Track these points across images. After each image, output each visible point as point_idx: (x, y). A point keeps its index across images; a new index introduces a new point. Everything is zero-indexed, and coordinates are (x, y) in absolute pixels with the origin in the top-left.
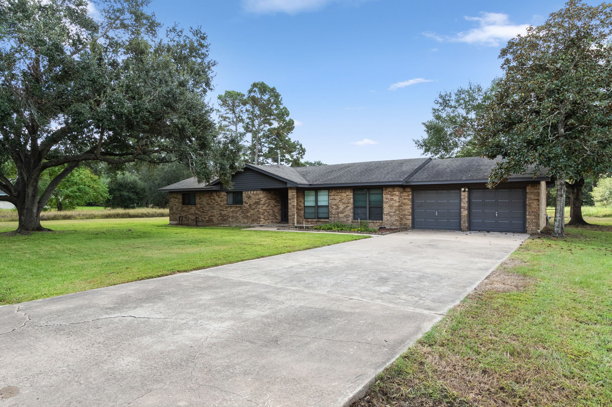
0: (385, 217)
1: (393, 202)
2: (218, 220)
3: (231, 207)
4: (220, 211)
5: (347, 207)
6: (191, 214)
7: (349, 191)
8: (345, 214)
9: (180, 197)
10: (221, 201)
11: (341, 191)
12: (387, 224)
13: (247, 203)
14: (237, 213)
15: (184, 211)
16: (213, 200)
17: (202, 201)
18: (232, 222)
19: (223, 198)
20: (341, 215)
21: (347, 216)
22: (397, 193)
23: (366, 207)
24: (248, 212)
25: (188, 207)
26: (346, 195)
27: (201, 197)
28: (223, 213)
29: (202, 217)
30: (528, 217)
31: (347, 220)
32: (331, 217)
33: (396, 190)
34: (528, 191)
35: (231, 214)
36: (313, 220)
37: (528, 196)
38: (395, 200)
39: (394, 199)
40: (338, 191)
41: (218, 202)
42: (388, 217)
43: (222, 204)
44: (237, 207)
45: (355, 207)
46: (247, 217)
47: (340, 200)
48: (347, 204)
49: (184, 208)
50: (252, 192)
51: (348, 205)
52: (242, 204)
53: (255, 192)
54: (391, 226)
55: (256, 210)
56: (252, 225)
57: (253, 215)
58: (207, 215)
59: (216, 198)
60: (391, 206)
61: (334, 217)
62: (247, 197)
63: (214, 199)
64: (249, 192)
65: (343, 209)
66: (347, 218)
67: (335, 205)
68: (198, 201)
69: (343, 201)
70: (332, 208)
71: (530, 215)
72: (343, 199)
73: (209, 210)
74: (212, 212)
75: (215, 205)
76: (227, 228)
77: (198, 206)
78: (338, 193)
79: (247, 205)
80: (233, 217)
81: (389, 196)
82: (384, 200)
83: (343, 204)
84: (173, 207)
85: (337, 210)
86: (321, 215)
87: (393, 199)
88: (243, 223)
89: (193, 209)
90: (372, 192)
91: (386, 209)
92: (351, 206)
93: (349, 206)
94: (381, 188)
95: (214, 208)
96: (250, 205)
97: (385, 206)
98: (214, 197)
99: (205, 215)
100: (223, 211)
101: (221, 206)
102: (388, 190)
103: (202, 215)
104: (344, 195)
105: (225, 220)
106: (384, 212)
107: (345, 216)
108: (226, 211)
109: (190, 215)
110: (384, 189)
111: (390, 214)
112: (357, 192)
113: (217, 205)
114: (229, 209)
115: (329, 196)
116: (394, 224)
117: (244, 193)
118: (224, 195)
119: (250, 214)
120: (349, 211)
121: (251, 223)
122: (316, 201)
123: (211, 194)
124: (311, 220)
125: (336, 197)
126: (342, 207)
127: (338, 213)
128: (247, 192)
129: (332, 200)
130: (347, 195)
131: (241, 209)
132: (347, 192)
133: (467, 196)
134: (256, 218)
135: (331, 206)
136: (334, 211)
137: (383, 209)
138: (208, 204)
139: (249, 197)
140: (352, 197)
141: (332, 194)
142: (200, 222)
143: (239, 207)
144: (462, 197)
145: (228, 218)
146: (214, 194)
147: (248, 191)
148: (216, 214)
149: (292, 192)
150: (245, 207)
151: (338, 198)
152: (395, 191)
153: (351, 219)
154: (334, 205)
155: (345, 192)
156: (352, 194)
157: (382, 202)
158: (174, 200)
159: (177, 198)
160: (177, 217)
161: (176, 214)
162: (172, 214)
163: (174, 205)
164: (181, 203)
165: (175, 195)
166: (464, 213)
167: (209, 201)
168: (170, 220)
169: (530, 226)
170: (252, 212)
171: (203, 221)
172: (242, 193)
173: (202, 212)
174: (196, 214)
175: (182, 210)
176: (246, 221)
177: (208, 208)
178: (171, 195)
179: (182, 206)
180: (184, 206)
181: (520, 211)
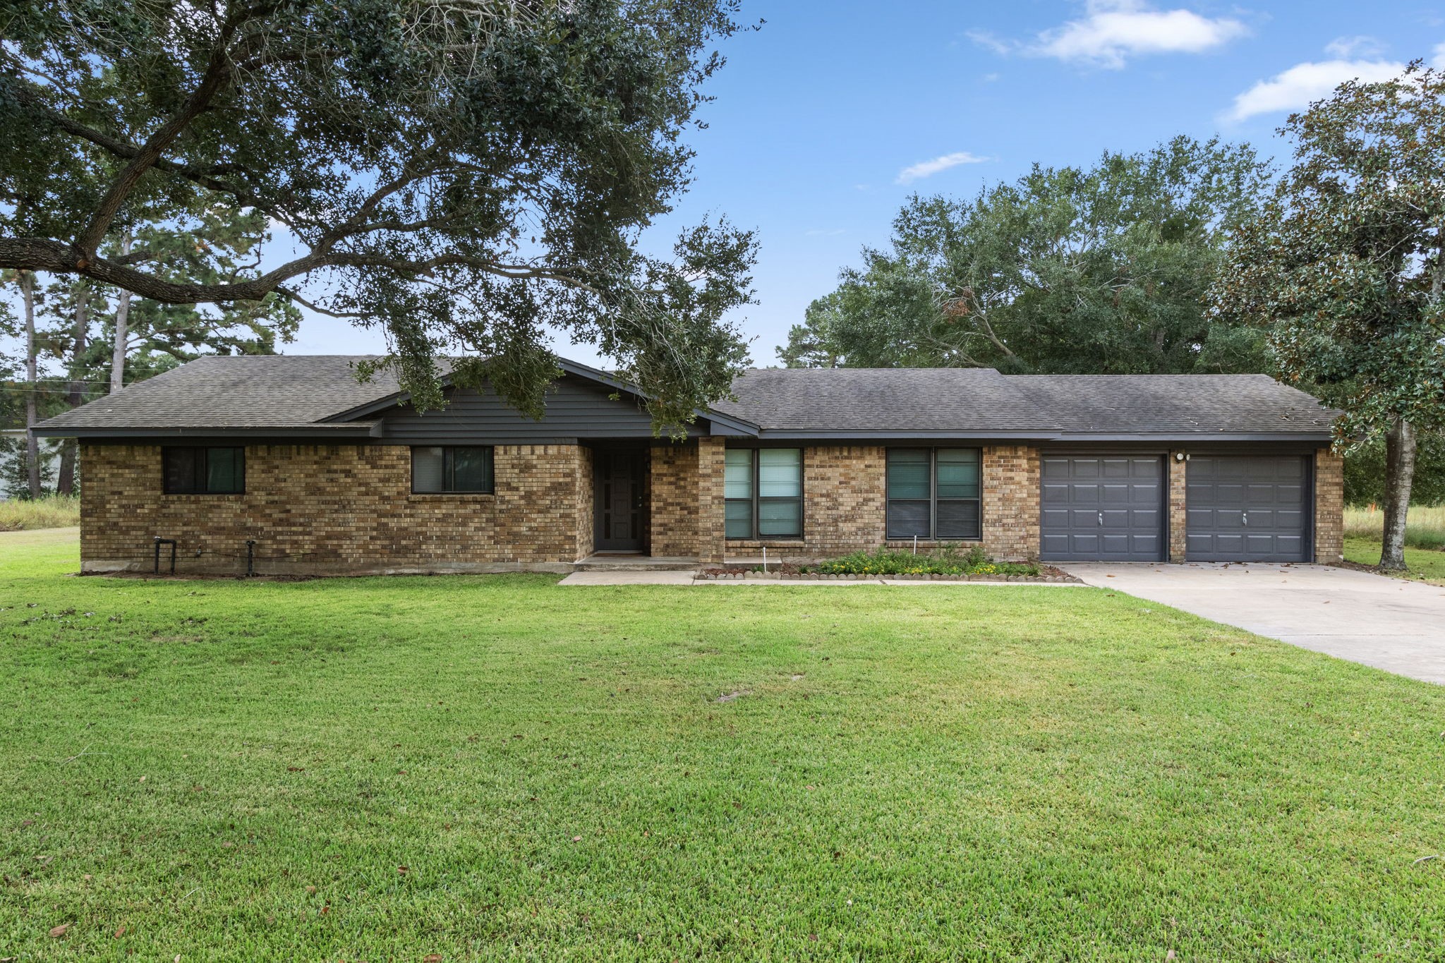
0: (987, 531)
1: (1013, 487)
2: (368, 552)
3: (440, 501)
4: (380, 516)
5: (866, 501)
6: (218, 530)
7: (875, 453)
8: (860, 523)
9: (152, 461)
10: (385, 480)
11: (845, 454)
12: (995, 551)
13: (517, 489)
14: (464, 524)
15: (176, 517)
16: (342, 479)
17: (277, 480)
18: (443, 556)
19: (393, 467)
20: (845, 527)
21: (865, 530)
22: (1024, 463)
23: (929, 502)
24: (517, 520)
25: (195, 502)
26: (862, 466)
27: (277, 463)
28: (393, 523)
29: (283, 542)
30: (1319, 525)
31: (867, 542)
32: (811, 533)
33: (1020, 453)
34: (1319, 464)
35: (436, 530)
36: (745, 542)
37: (1319, 476)
38: (1019, 483)
39: (1017, 479)
40: (837, 454)
41: (367, 485)
42: (999, 531)
43: (390, 490)
44: (463, 502)
45: (891, 503)
46: (514, 538)
47: (842, 479)
48: (867, 491)
49: (173, 508)
50: (540, 450)
51: (871, 496)
52: (493, 492)
53: (552, 450)
54: (1006, 555)
55: (556, 513)
56: (538, 567)
57: (546, 529)
58: (309, 534)
59: (361, 468)
60: (1005, 500)
61: (824, 534)
62: (513, 467)
63: (348, 473)
64: (526, 450)
65: (853, 508)
66: (869, 534)
67: (828, 495)
68: (255, 474)
69: (853, 483)
70: (817, 504)
71: (1323, 521)
72: (853, 478)
73: (321, 513)
74: (333, 522)
75: (353, 494)
76: (416, 580)
77: (260, 498)
78: (837, 458)
79: (514, 497)
80: (442, 539)
81: (1000, 472)
82: (987, 481)
83: (854, 491)
84: (103, 503)
85: (834, 512)
86: (765, 529)
87: (1011, 478)
88: (495, 560)
89: (228, 511)
90: (942, 457)
91: (992, 506)
92: (879, 499)
93: (873, 500)
94: (976, 448)
95: (344, 506)
96: (528, 496)
97: (988, 497)
98: (350, 462)
99: (295, 533)
100: (393, 516)
101: (385, 499)
102: (998, 454)
103: (281, 533)
104: (857, 464)
105: (403, 551)
106: (987, 517)
107: (859, 529)
108: (412, 516)
109: (210, 532)
110: (985, 450)
111: (1005, 521)
112: (895, 458)
113: (367, 494)
114: (423, 510)
115: (802, 468)
116: (1016, 550)
117: (500, 450)
118: (400, 458)
119: (531, 529)
120: (874, 514)
121: (534, 560)
122: (754, 480)
124: (738, 543)
125: (828, 472)
126: (848, 501)
127: (836, 521)
128: (514, 450)
129: (816, 479)
130: (866, 466)
131: (483, 510)
132: (868, 457)
133: (1183, 472)
134: (557, 539)
135: (811, 500)
136: (821, 515)
137: (982, 509)
138: (314, 490)
139: (527, 468)
140: (883, 470)
141: (817, 461)
142: (270, 559)
143: (475, 501)
144: (1173, 476)
145: (421, 543)
146: (351, 453)
147: (519, 446)
148: (358, 529)
149: (714, 453)
150: (502, 502)
151: (835, 474)
152: (1018, 457)
153: (878, 538)
154: (822, 496)
155: (861, 458)
156: (883, 462)
157: (978, 487)
158: (113, 475)
159: (128, 467)
160: (128, 541)
161: (126, 532)
162: (101, 531)
163: (113, 493)
164: (158, 484)
165: (122, 453)
166: (1178, 516)
167: (322, 480)
168: (85, 556)
169: (1324, 547)
170: (538, 520)
171: (283, 555)
172: (488, 452)
173: (280, 522)
174: (245, 529)
175: (160, 515)
176: (508, 551)
177: (311, 506)
178: (91, 451)
179: (164, 497)
180: (171, 498)
181: (1294, 512)
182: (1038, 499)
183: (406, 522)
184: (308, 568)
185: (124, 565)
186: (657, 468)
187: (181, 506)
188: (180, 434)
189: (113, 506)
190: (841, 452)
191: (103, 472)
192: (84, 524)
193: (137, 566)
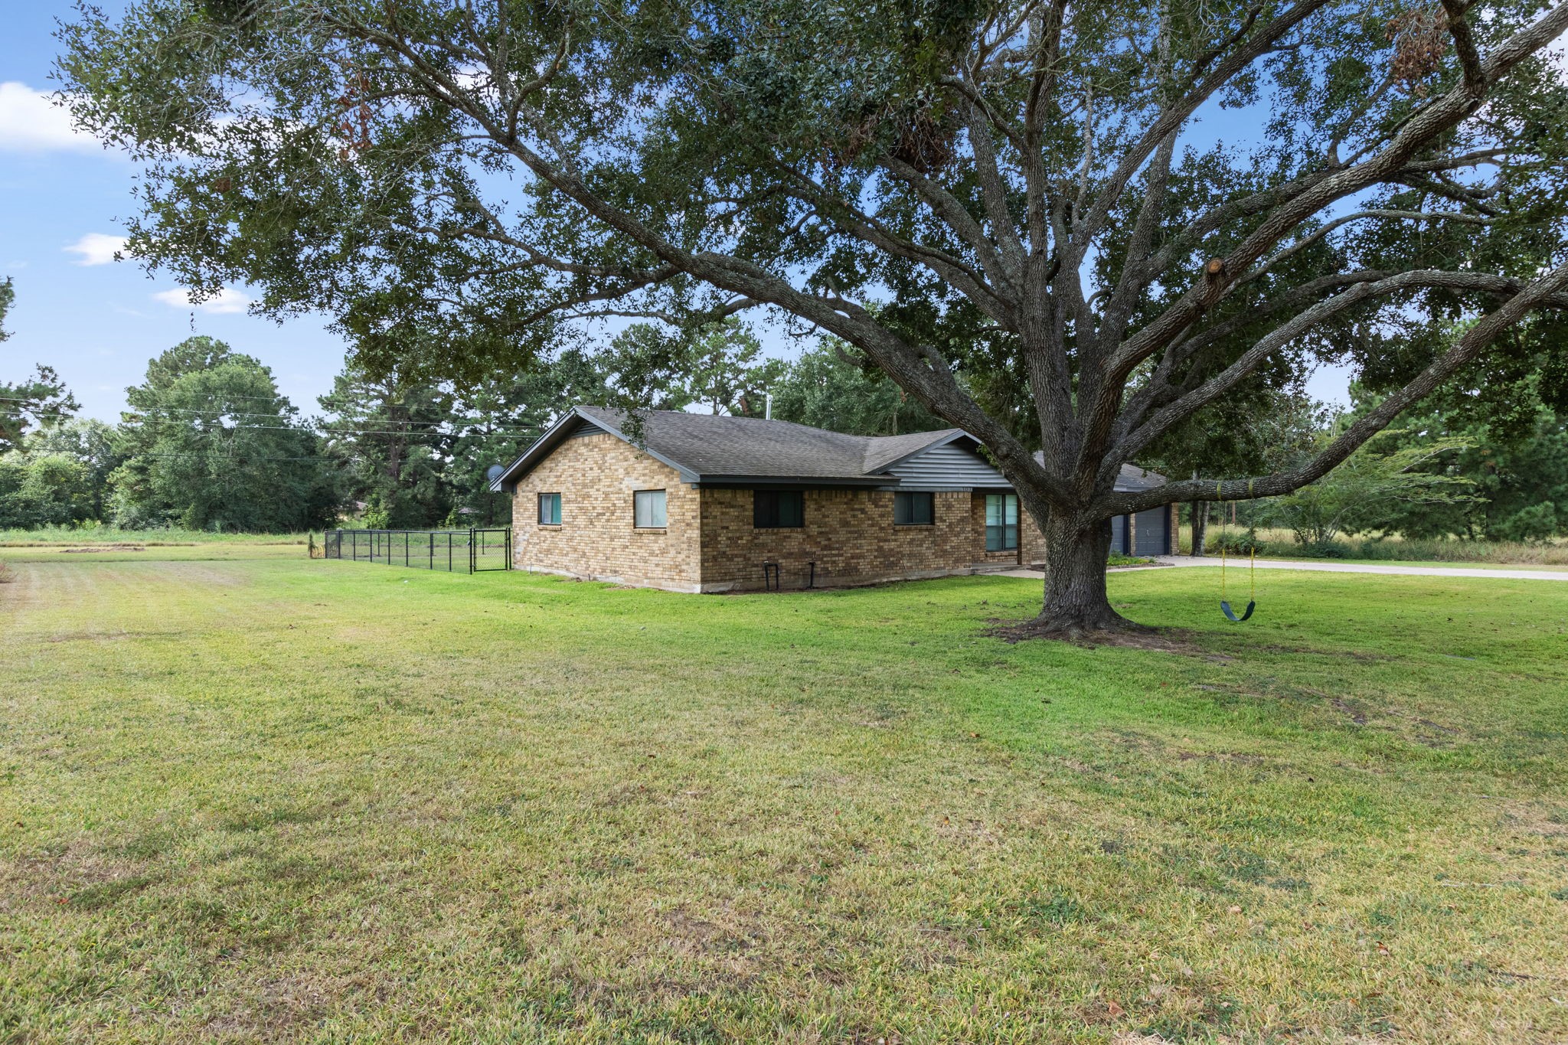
2: (873, 567)
3: (908, 530)
4: (879, 541)
6: (789, 555)
9: (746, 500)
10: (882, 516)
13: (945, 521)
14: (921, 545)
15: (763, 545)
16: (859, 515)
17: (824, 516)
18: (911, 568)
19: (886, 506)
24: (945, 542)
27: (824, 503)
28: (886, 546)
29: (827, 562)
30: (1172, 535)
35: (906, 549)
36: (1002, 552)
37: (1172, 510)
41: (872, 519)
43: (885, 523)
44: (921, 530)
46: (944, 554)
49: (762, 539)
50: (955, 495)
52: (933, 523)
53: (961, 495)
55: (963, 536)
56: (955, 572)
57: (958, 547)
58: (842, 555)
59: (869, 507)
62: (943, 506)
63: (863, 511)
64: (949, 495)
68: (810, 513)
71: (1174, 533)
73: (848, 540)
74: (855, 546)
75: (865, 526)
77: (814, 530)
79: (944, 526)
80: (911, 555)
84: (716, 535)
86: (1008, 544)
88: (936, 569)
89: (794, 540)
95: (860, 535)
96: (950, 525)
98: (864, 503)
99: (834, 555)
100: (886, 541)
101: (882, 529)
103: (826, 556)
105: (891, 565)
108: (895, 540)
109: (784, 558)
113: (872, 525)
114: (901, 536)
117: (938, 495)
118: (888, 500)
119: (951, 547)
121: (953, 568)
123: (855, 495)
128: (944, 495)
131: (930, 535)
134: (963, 553)
138: (845, 524)
139: (950, 507)
142: (820, 576)
143: (926, 530)
145: (899, 560)
146: (864, 496)
147: (946, 492)
148: (868, 551)
150: (938, 530)
158: (723, 513)
159: (733, 507)
160: (732, 567)
161: (731, 559)
162: (715, 558)
163: (723, 528)
164: (751, 521)
165: (728, 495)
166: (1133, 532)
167: (848, 516)
168: (704, 581)
169: (1174, 548)
170: (955, 541)
171: (827, 573)
172: (932, 496)
173: (825, 548)
174: (806, 554)
175: (753, 545)
176: (942, 563)
177: (842, 536)
178: (708, 494)
179: (756, 531)
180: (763, 530)
181: (1159, 531)
183: (893, 545)
184: (841, 581)
185: (730, 585)
187: (766, 537)
189: (722, 539)
191: (716, 511)
192: (703, 553)
193: (738, 586)
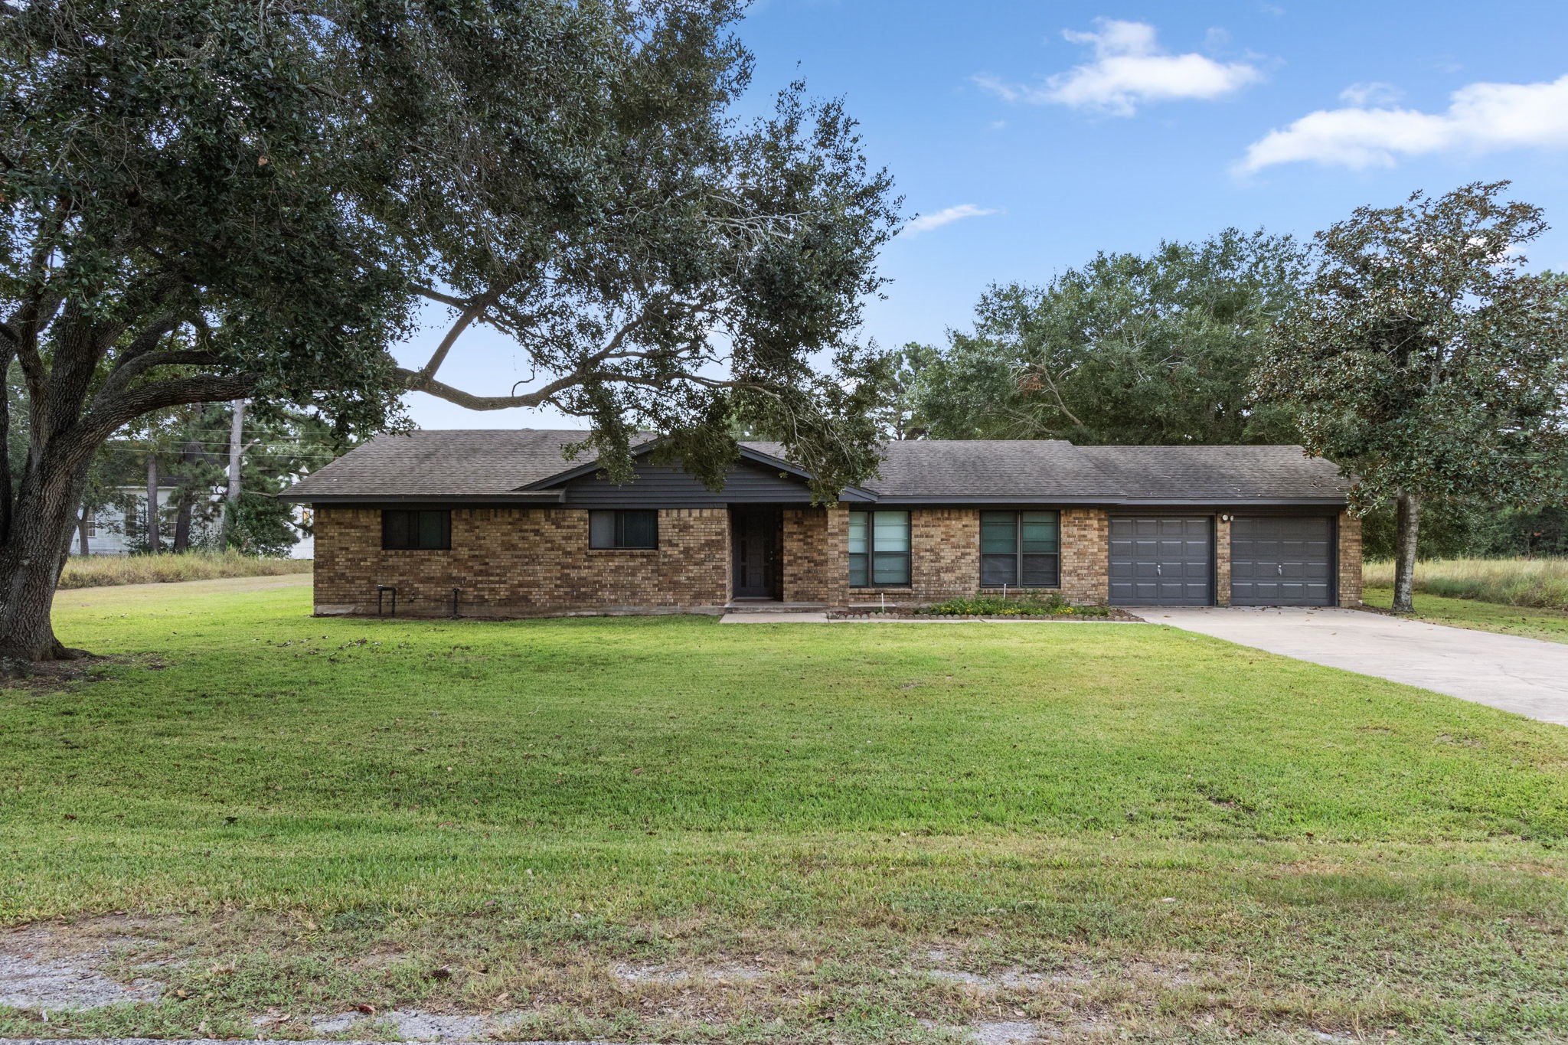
0: (1065, 580)
1: (1086, 543)
2: (553, 598)
3: (613, 555)
4: (563, 568)
5: (964, 555)
6: (429, 580)
7: (970, 515)
8: (958, 573)
9: (374, 523)
10: (567, 538)
11: (946, 515)
12: (1071, 596)
13: (677, 545)
14: (633, 575)
15: (393, 569)
16: (532, 537)
17: (478, 538)
18: (616, 601)
19: (574, 527)
20: (946, 577)
21: (963, 579)
22: (1095, 523)
23: (1015, 557)
24: (678, 571)
25: (411, 556)
26: (960, 526)
27: (478, 523)
28: (574, 574)
29: (483, 589)
30: (1342, 575)
31: (965, 589)
32: (918, 582)
33: (1092, 515)
34: (1341, 524)
35: (610, 579)
36: (863, 590)
37: (1342, 534)
38: (1091, 540)
39: (1089, 537)
40: (939, 515)
41: (552, 542)
42: (1074, 580)
43: (572, 546)
44: (632, 556)
45: (984, 557)
46: (675, 586)
47: (943, 536)
48: (964, 547)
49: (392, 561)
50: (696, 513)
51: (968, 550)
52: (657, 548)
53: (706, 513)
54: (1080, 600)
55: (710, 565)
56: (694, 610)
57: (701, 578)
58: (505, 582)
59: (548, 528)
60: (1080, 554)
61: (928, 583)
62: (674, 527)
63: (537, 532)
64: (684, 513)
65: (953, 561)
66: (966, 582)
67: (931, 550)
68: (459, 533)
69: (953, 540)
70: (922, 558)
71: (1345, 571)
72: (953, 536)
73: (514, 565)
74: (525, 573)
75: (541, 550)
76: (592, 619)
77: (464, 553)
78: (939, 519)
79: (674, 552)
80: (615, 587)
81: (1075, 531)
82: (1064, 538)
83: (953, 547)
84: (333, 557)
85: (937, 564)
86: (879, 578)
87: (1085, 536)
88: (659, 604)
89: (436, 563)
90: (1028, 518)
91: (1069, 560)
92: (974, 554)
93: (969, 554)
94: (1055, 511)
95: (533, 560)
96: (687, 551)
97: (1065, 552)
98: (538, 524)
99: (493, 582)
100: (574, 568)
101: (567, 554)
102: (1074, 515)
103: (481, 582)
104: (956, 524)
105: (583, 597)
106: (1064, 568)
107: (957, 578)
108: (589, 567)
109: (421, 582)
110: (1062, 512)
111: (1079, 571)
112: (987, 519)
113: (552, 549)
114: (599, 563)
115: (909, 528)
116: (1088, 596)
117: (663, 513)
118: (580, 519)
119: (688, 578)
120: (970, 565)
121: (691, 604)
122: (870, 538)
123: (526, 515)
124: (856, 590)
125: (932, 531)
126: (948, 555)
127: (938, 572)
128: (675, 513)
129: (921, 536)
130: (964, 526)
131: (648, 563)
132: (965, 518)
133: (1228, 531)
134: (710, 587)
135: (917, 554)
136: (925, 567)
137: (1061, 561)
138: (510, 547)
139: (685, 528)
140: (977, 529)
141: (922, 521)
142: (472, 604)
143: (643, 556)
144: (1219, 534)
145: (597, 590)
146: (539, 516)
147: (679, 509)
148: (545, 578)
149: (840, 516)
150: (665, 556)
151: (938, 532)
152: (1091, 519)
153: (974, 586)
154: (927, 550)
155: (959, 519)
156: (978, 522)
157: (1057, 543)
158: (341, 534)
159: (353, 527)
160: (353, 589)
161: (351, 581)
162: (331, 580)
163: (341, 549)
164: (379, 542)
165: (349, 516)
166: (1224, 567)
167: (515, 538)
168: (317, 601)
169: (1346, 594)
170: (695, 571)
171: (482, 601)
172: (654, 514)
173: (480, 573)
174: (451, 579)
175: (380, 567)
176: (670, 597)
177: (506, 559)
178: (323, 514)
179: (383, 552)
180: (390, 552)
181: (1323, 564)
182: (1107, 553)
183: (585, 573)
184: (504, 611)
185: (351, 608)
186: (788, 528)
187: (397, 559)
188: (403, 500)
189: (341, 560)
190: (942, 514)
191: (333, 531)
192: (317, 574)
193: (360, 609)
